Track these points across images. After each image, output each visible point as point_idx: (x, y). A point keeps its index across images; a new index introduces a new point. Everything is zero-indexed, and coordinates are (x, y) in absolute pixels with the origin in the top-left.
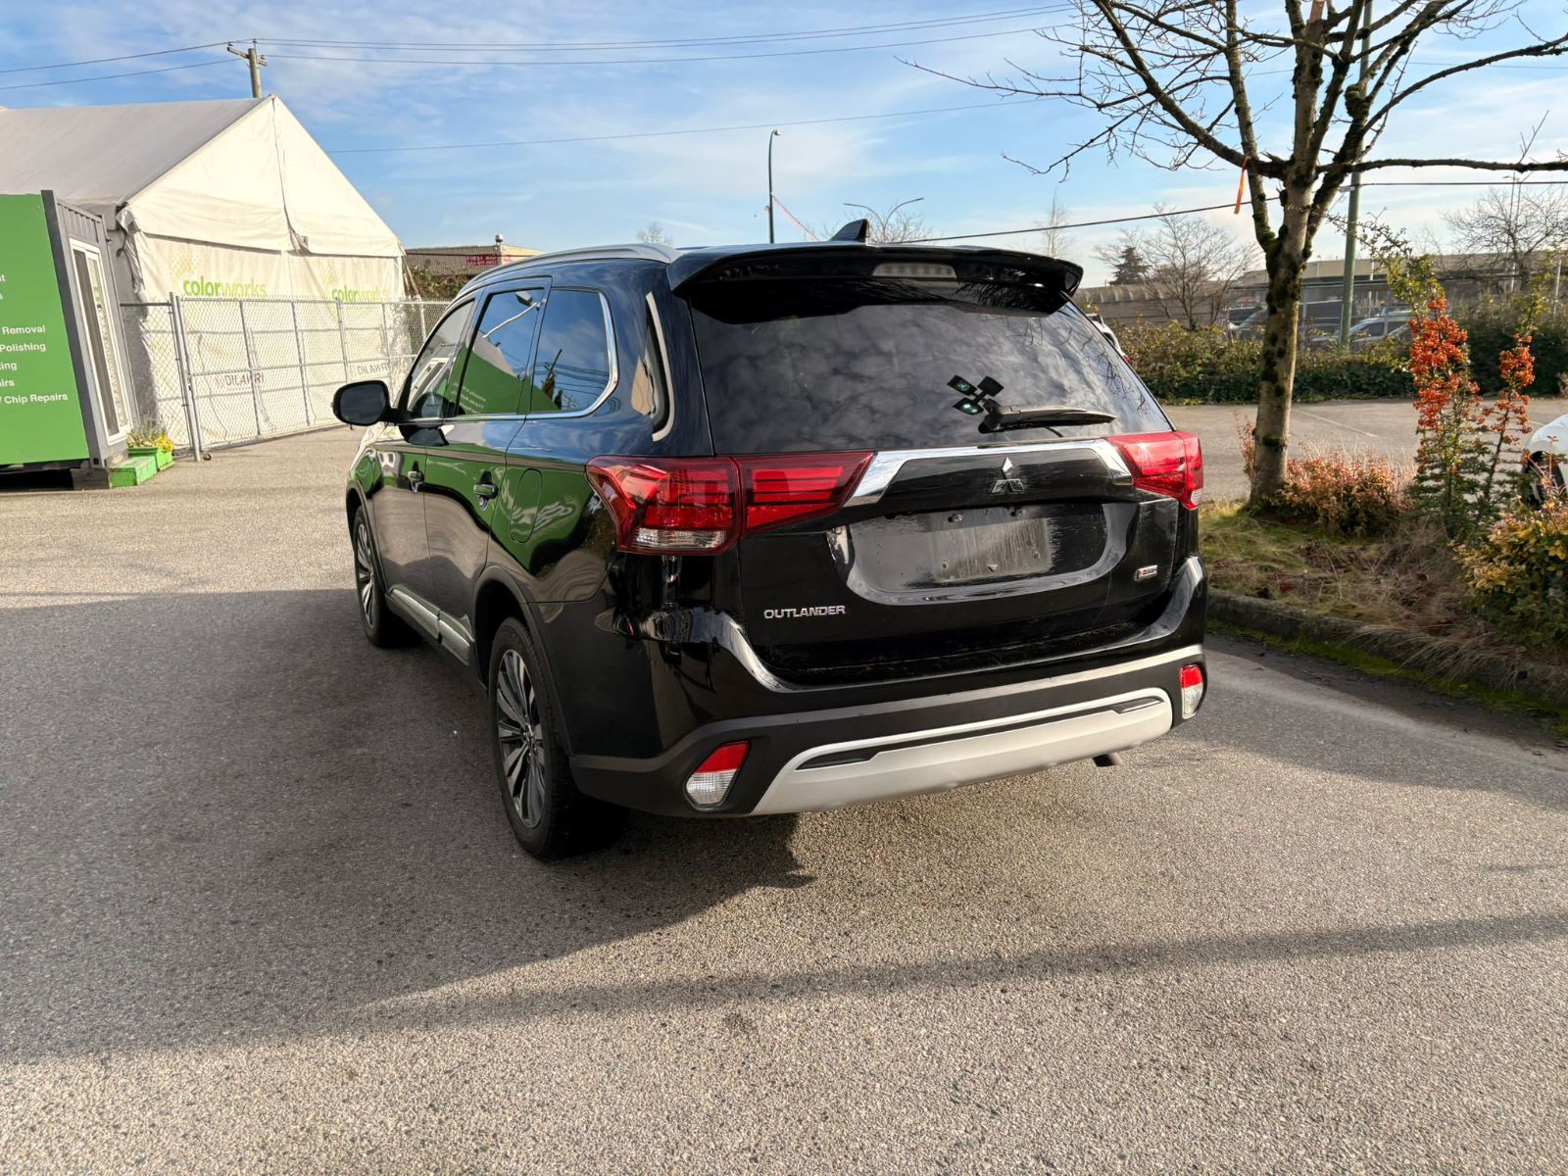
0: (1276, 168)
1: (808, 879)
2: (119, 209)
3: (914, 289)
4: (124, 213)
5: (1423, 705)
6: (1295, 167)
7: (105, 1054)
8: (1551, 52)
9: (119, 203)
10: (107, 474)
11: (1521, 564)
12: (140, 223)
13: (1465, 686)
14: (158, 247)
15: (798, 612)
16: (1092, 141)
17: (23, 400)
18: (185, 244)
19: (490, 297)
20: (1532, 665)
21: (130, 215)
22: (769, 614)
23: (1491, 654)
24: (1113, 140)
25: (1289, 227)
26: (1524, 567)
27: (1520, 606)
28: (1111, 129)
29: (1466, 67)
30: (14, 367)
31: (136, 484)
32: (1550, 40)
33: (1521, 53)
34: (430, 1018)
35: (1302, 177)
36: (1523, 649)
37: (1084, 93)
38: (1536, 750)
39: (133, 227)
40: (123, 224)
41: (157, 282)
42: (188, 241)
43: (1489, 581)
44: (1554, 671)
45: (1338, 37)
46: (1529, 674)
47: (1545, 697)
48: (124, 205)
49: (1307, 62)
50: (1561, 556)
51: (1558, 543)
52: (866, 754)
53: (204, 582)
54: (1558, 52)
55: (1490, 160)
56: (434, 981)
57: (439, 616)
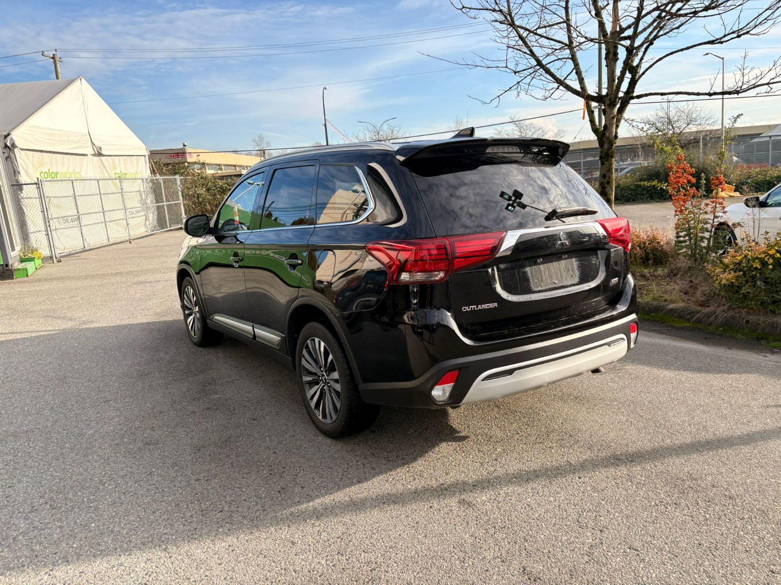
0: (599, 99)
1: (464, 438)
2: (6, 137)
3: (505, 157)
4: (9, 139)
5: (706, 338)
6: (609, 97)
7: (164, 547)
8: (718, 43)
9: (5, 133)
10: (12, 272)
11: (740, 271)
12: (17, 143)
13: (721, 329)
14: (26, 155)
15: (477, 307)
16: (511, 88)
18: (40, 153)
19: (275, 171)
20: (752, 317)
21: (12, 138)
22: (464, 309)
23: (731, 313)
24: (519, 87)
25: (607, 124)
26: (741, 273)
27: (744, 290)
28: (519, 83)
29: (682, 50)
31: (27, 276)
32: (718, 37)
33: (705, 43)
34: (317, 515)
35: (612, 102)
36: (746, 310)
37: (508, 66)
38: (764, 354)
39: (14, 145)
40: (8, 144)
41: (27, 172)
42: (41, 151)
43: (727, 280)
44: (762, 319)
45: (625, 38)
46: (750, 321)
47: (760, 331)
48: (9, 135)
49: (611, 50)
50: (759, 267)
51: (757, 261)
52: (510, 372)
53: (92, 322)
54: (722, 43)
55: (696, 91)
56: (310, 498)
57: (253, 327)
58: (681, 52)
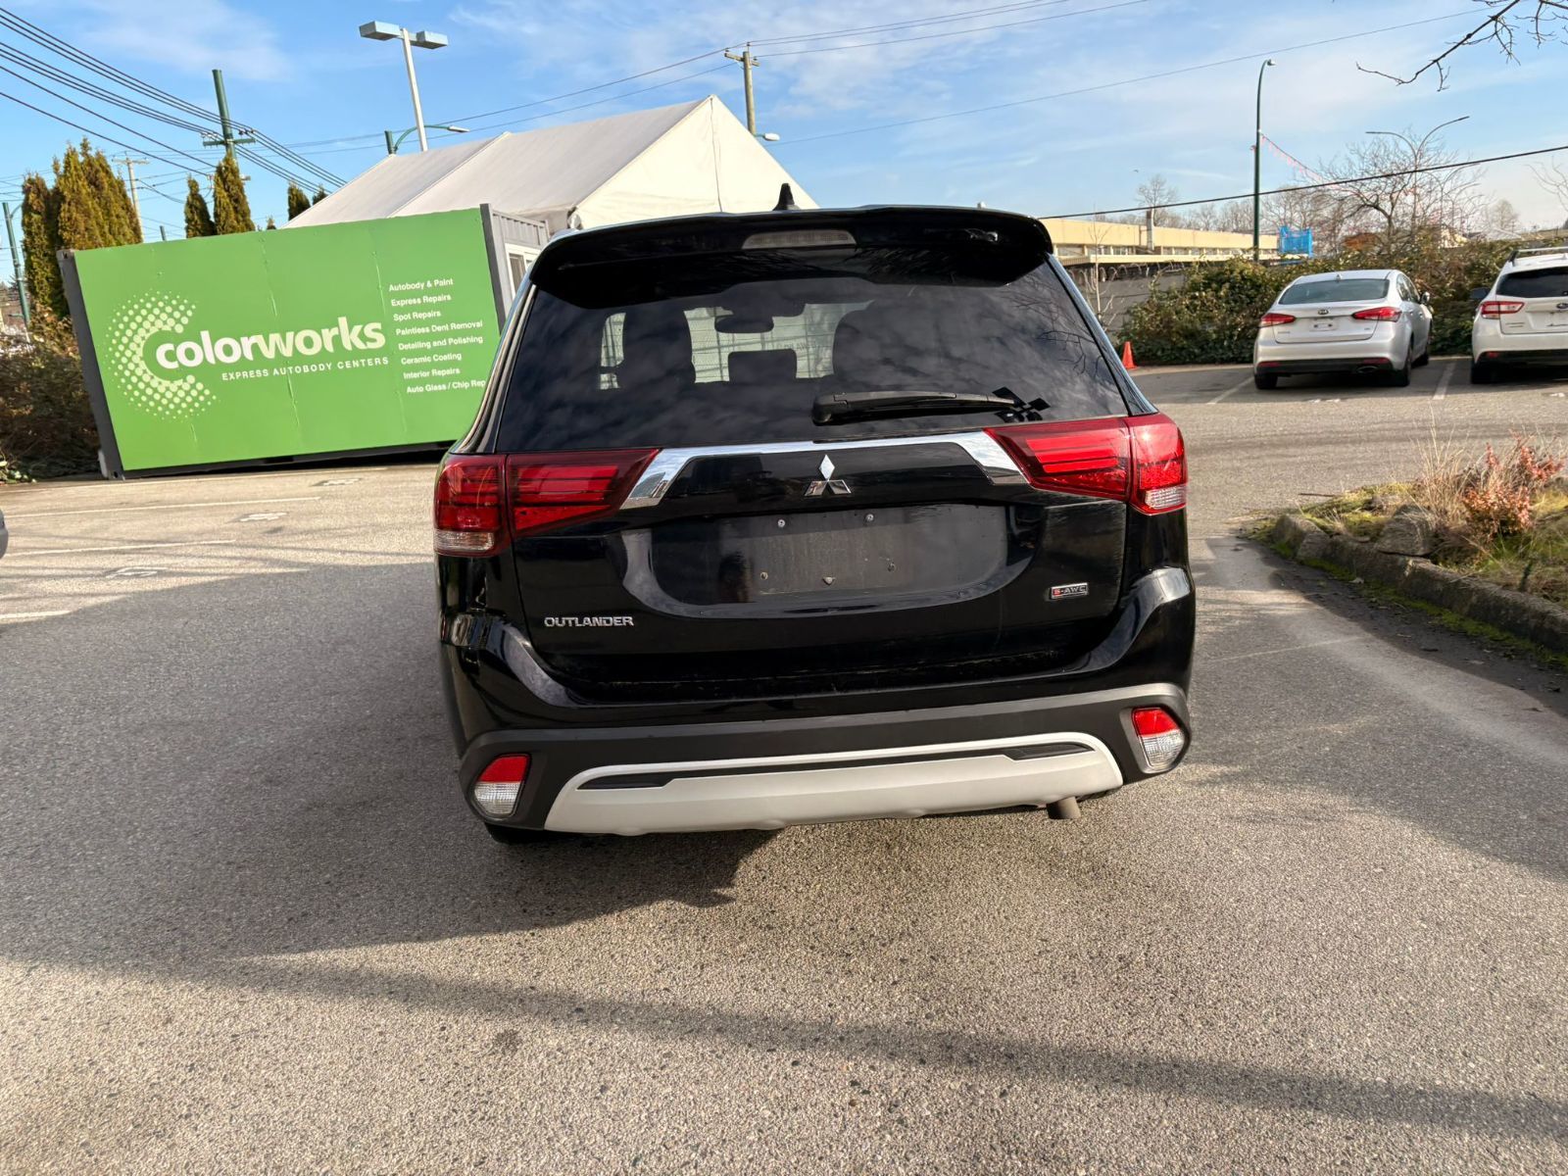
1: (728, 899)
2: (570, 213)
4: (573, 217)
9: (570, 208)
15: (581, 622)
16: (1469, 36)
17: (466, 385)
21: (578, 218)
22: (549, 622)
30: (459, 357)
40: (572, 227)
48: (574, 209)
52: (660, 779)
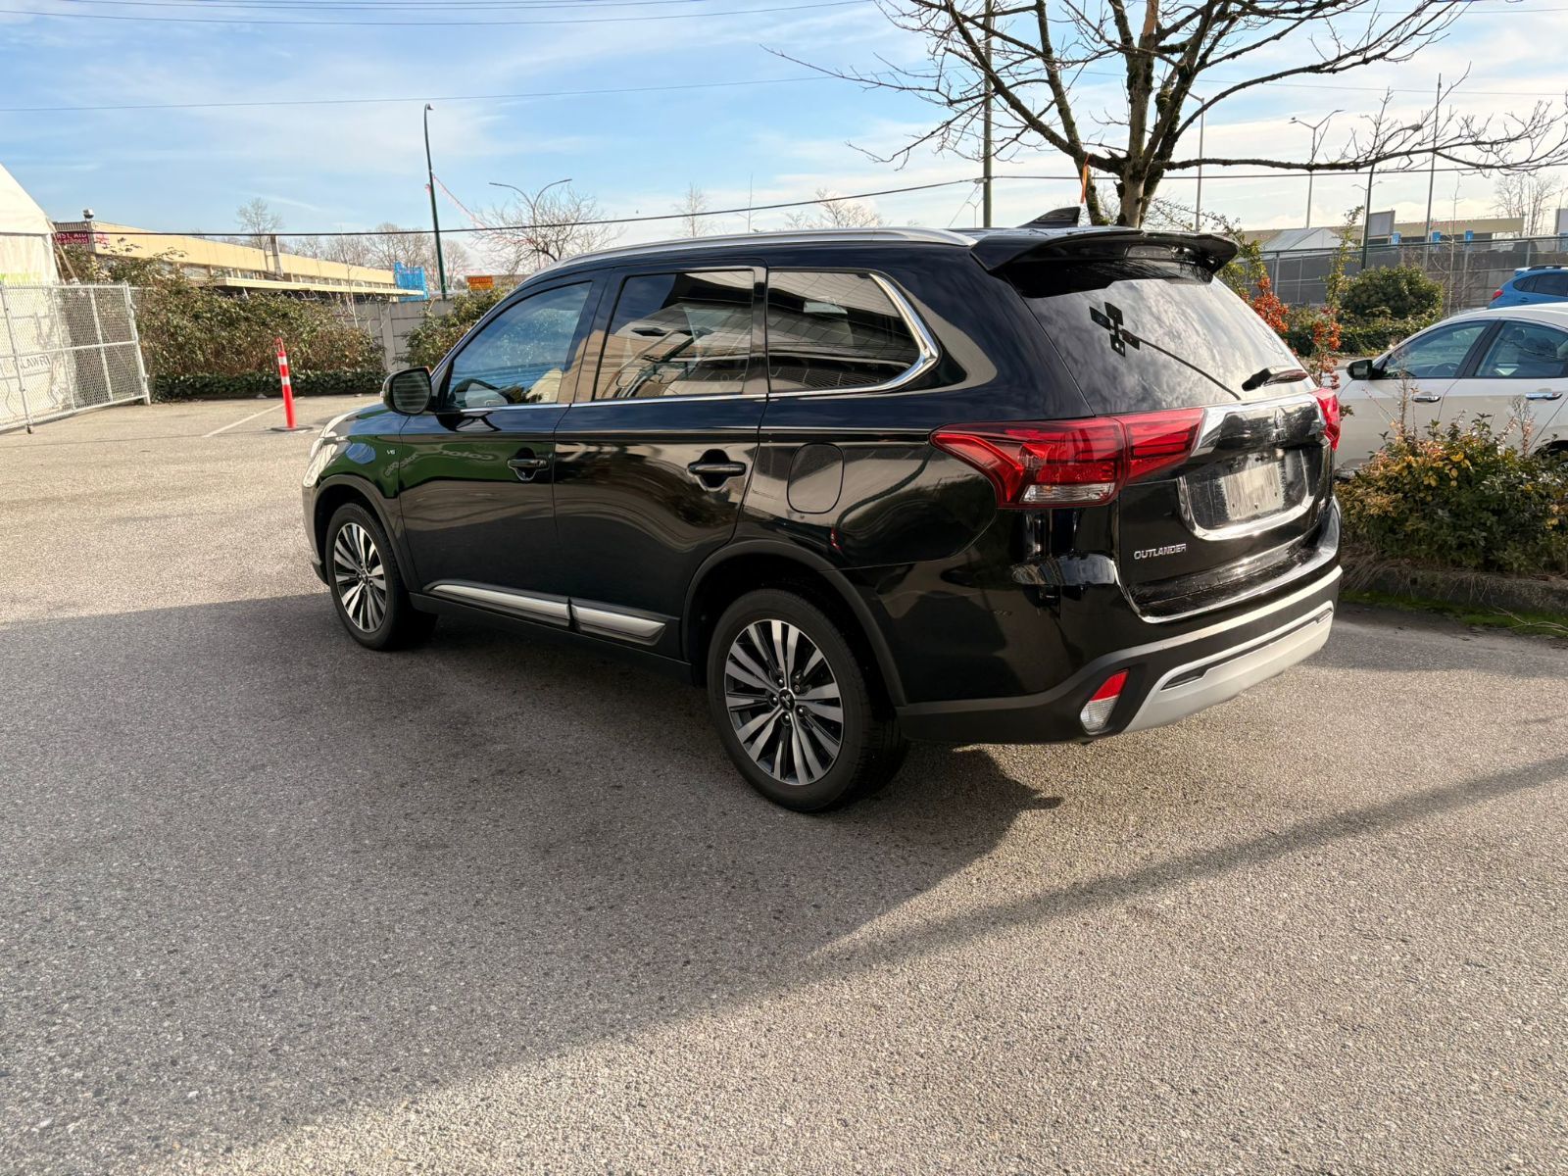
0: (1112, 164)
1: (1053, 802)
5: (1348, 612)
6: (1132, 163)
8: (1329, 71)
11: (1396, 493)
13: (1367, 595)
15: (1157, 552)
16: (933, 133)
19: (626, 279)
20: (1421, 573)
22: (1138, 555)
23: (1381, 568)
24: (947, 133)
25: (1127, 215)
26: (1400, 495)
27: (1409, 527)
28: (949, 123)
29: (1263, 80)
32: (1330, 59)
33: (1305, 70)
35: (1139, 172)
36: (1407, 560)
37: (940, 90)
43: (1380, 508)
44: (1440, 576)
45: (1172, 49)
46: (1419, 579)
47: (1437, 597)
49: (1141, 72)
50: (1433, 483)
51: (1430, 473)
52: (1200, 672)
54: (1334, 71)
55: (1285, 161)
57: (570, 603)
58: (1260, 84)
